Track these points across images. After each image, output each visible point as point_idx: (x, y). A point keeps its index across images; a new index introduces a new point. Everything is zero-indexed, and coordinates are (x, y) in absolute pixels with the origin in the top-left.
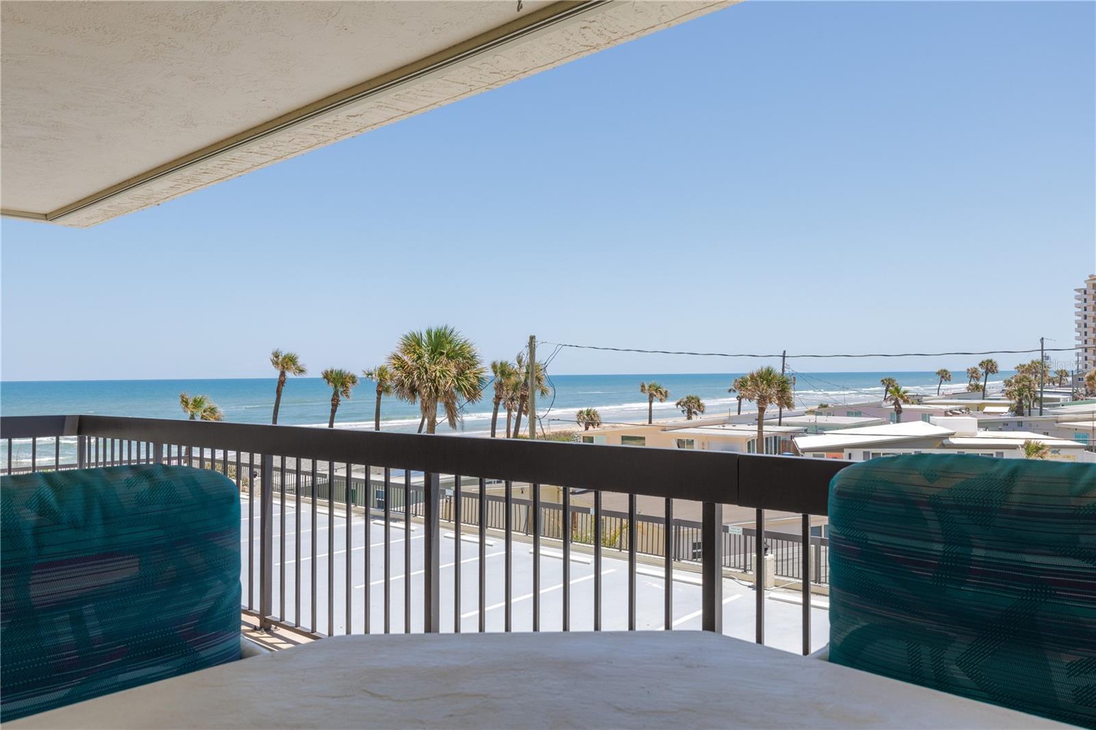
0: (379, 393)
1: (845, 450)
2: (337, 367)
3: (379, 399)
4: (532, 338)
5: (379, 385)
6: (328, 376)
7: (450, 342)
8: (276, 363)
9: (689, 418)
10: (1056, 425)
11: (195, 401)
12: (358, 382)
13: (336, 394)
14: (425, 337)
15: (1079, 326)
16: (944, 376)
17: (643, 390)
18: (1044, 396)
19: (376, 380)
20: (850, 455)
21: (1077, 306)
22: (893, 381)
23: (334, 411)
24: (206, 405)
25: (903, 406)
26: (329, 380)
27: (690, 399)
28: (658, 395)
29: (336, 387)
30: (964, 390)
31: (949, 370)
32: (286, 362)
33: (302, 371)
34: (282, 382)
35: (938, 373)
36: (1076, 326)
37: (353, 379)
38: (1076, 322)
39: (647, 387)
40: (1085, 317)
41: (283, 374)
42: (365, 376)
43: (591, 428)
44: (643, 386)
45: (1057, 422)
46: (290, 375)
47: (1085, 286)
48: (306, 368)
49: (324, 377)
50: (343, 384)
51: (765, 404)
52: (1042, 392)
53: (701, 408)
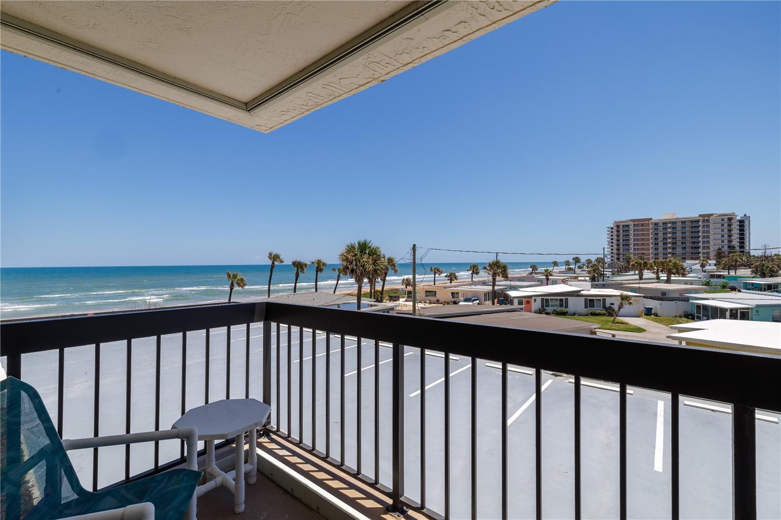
0: (317, 272)
1: (533, 297)
2: (298, 260)
3: (317, 274)
4: (414, 246)
5: (317, 268)
6: (294, 264)
7: (370, 247)
8: (270, 258)
9: (451, 282)
10: (621, 286)
11: (233, 275)
12: (308, 266)
13: (297, 273)
14: (357, 245)
15: (609, 243)
16: (555, 264)
17: (431, 270)
18: (605, 273)
19: (316, 265)
20: (535, 300)
21: (608, 234)
22: (536, 266)
23: (296, 280)
24: (239, 277)
25: (549, 277)
26: (294, 266)
27: (451, 274)
28: (438, 272)
29: (297, 268)
30: (564, 270)
31: (558, 261)
32: (275, 258)
33: (282, 262)
34: (273, 266)
35: (553, 263)
36: (608, 243)
37: (306, 265)
38: (608, 241)
39: (433, 269)
40: (612, 239)
41: (273, 263)
42: (311, 264)
43: (408, 287)
44: (431, 268)
45: (622, 284)
46: (276, 263)
47: (612, 226)
48: (284, 260)
49: (293, 264)
50: (302, 268)
51: (496, 276)
52: (604, 271)
53: (456, 278)
